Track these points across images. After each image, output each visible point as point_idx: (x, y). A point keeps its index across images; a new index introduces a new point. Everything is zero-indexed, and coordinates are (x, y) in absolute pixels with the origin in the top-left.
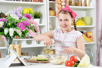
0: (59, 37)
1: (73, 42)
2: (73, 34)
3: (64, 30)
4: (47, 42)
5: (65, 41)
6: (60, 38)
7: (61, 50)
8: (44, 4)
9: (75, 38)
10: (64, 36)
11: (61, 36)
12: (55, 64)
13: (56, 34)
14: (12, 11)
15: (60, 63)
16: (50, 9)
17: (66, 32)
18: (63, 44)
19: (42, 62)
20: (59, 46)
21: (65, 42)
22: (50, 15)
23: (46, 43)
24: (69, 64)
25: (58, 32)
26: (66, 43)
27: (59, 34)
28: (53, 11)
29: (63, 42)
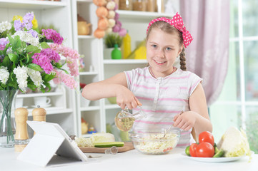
0: (146, 87)
1: (181, 100)
2: (179, 78)
3: (158, 71)
4: (127, 100)
5: (161, 97)
6: (149, 91)
7: (153, 119)
8: (64, 7)
9: (186, 88)
10: (157, 86)
11: (150, 85)
12: (151, 154)
13: (135, 81)
14: (7, 22)
15: (164, 151)
16: (80, 19)
17: (163, 75)
18: (158, 105)
19: (114, 151)
20: (148, 111)
21: (162, 99)
22: (79, 34)
23: (123, 103)
24: (201, 151)
25: (139, 75)
26: (164, 102)
27: (145, 81)
28: (85, 23)
29: (156, 99)
